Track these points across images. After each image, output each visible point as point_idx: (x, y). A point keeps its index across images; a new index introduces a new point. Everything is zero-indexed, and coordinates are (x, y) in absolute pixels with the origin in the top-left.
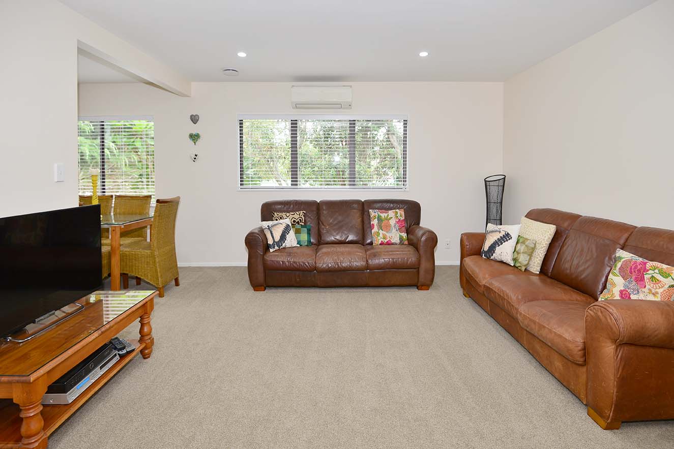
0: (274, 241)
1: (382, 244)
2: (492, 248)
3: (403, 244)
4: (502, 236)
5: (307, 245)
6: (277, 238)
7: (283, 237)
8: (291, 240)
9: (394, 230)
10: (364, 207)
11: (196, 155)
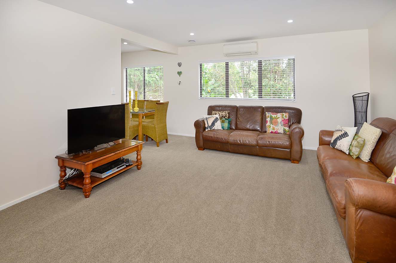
0: (208, 126)
1: (272, 132)
2: (336, 141)
3: (286, 134)
4: (342, 134)
5: (227, 129)
6: (210, 124)
7: (213, 124)
8: (218, 126)
9: (280, 125)
10: (263, 110)
11: (180, 82)
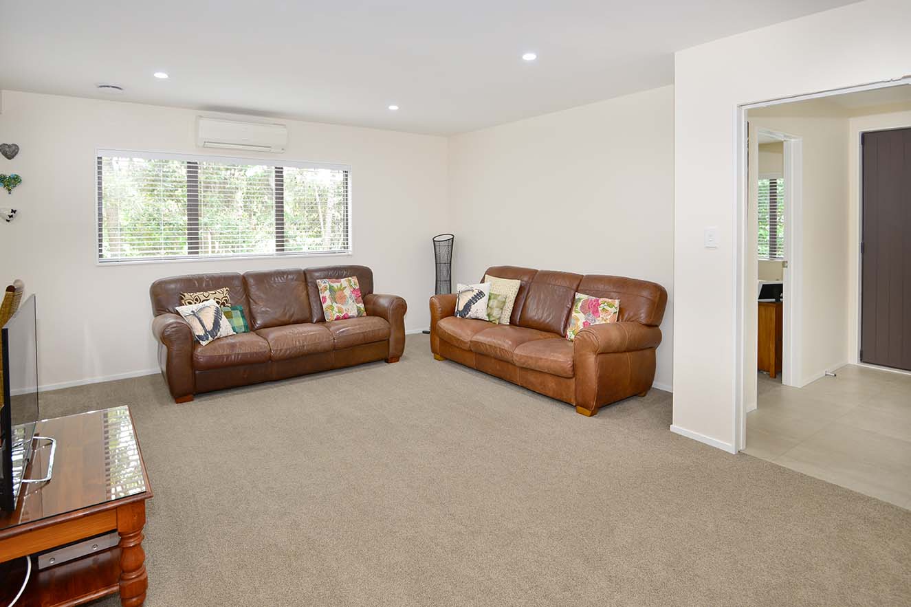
0: (206, 331)
1: (338, 319)
2: (467, 307)
3: (361, 316)
4: (476, 294)
5: (244, 332)
6: (209, 326)
7: (216, 324)
8: (226, 327)
9: (351, 301)
10: (306, 278)
11: (13, 211)
